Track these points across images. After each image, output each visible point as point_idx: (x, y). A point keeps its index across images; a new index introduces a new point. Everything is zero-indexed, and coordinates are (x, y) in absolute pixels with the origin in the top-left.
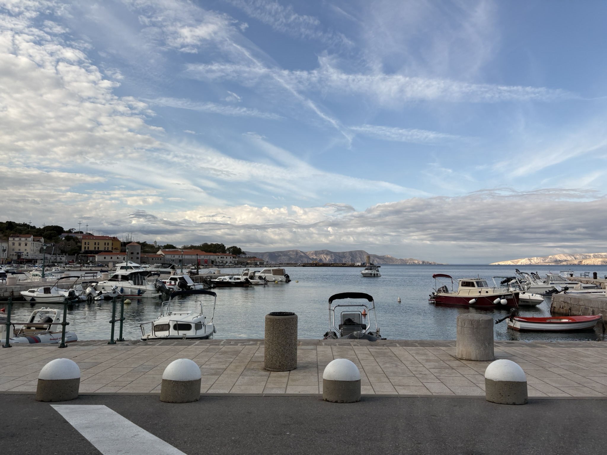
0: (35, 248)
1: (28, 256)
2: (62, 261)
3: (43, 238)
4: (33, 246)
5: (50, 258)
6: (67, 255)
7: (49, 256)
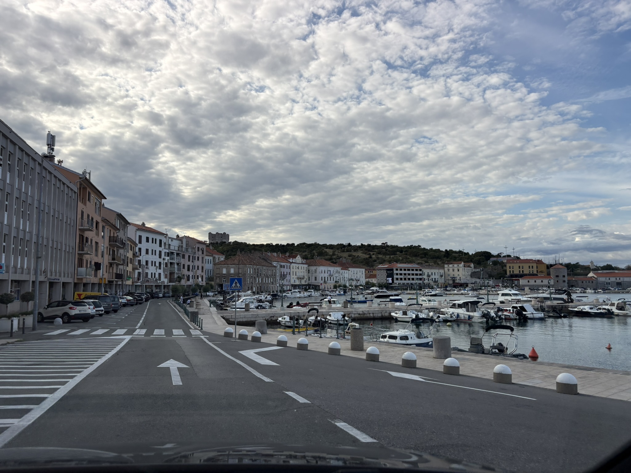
0: (466, 273)
1: (460, 280)
2: (489, 284)
3: (472, 264)
4: (465, 271)
5: (480, 282)
6: (494, 279)
7: (478, 280)
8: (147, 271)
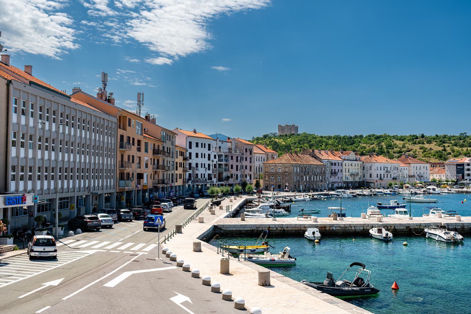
8: (197, 172)
